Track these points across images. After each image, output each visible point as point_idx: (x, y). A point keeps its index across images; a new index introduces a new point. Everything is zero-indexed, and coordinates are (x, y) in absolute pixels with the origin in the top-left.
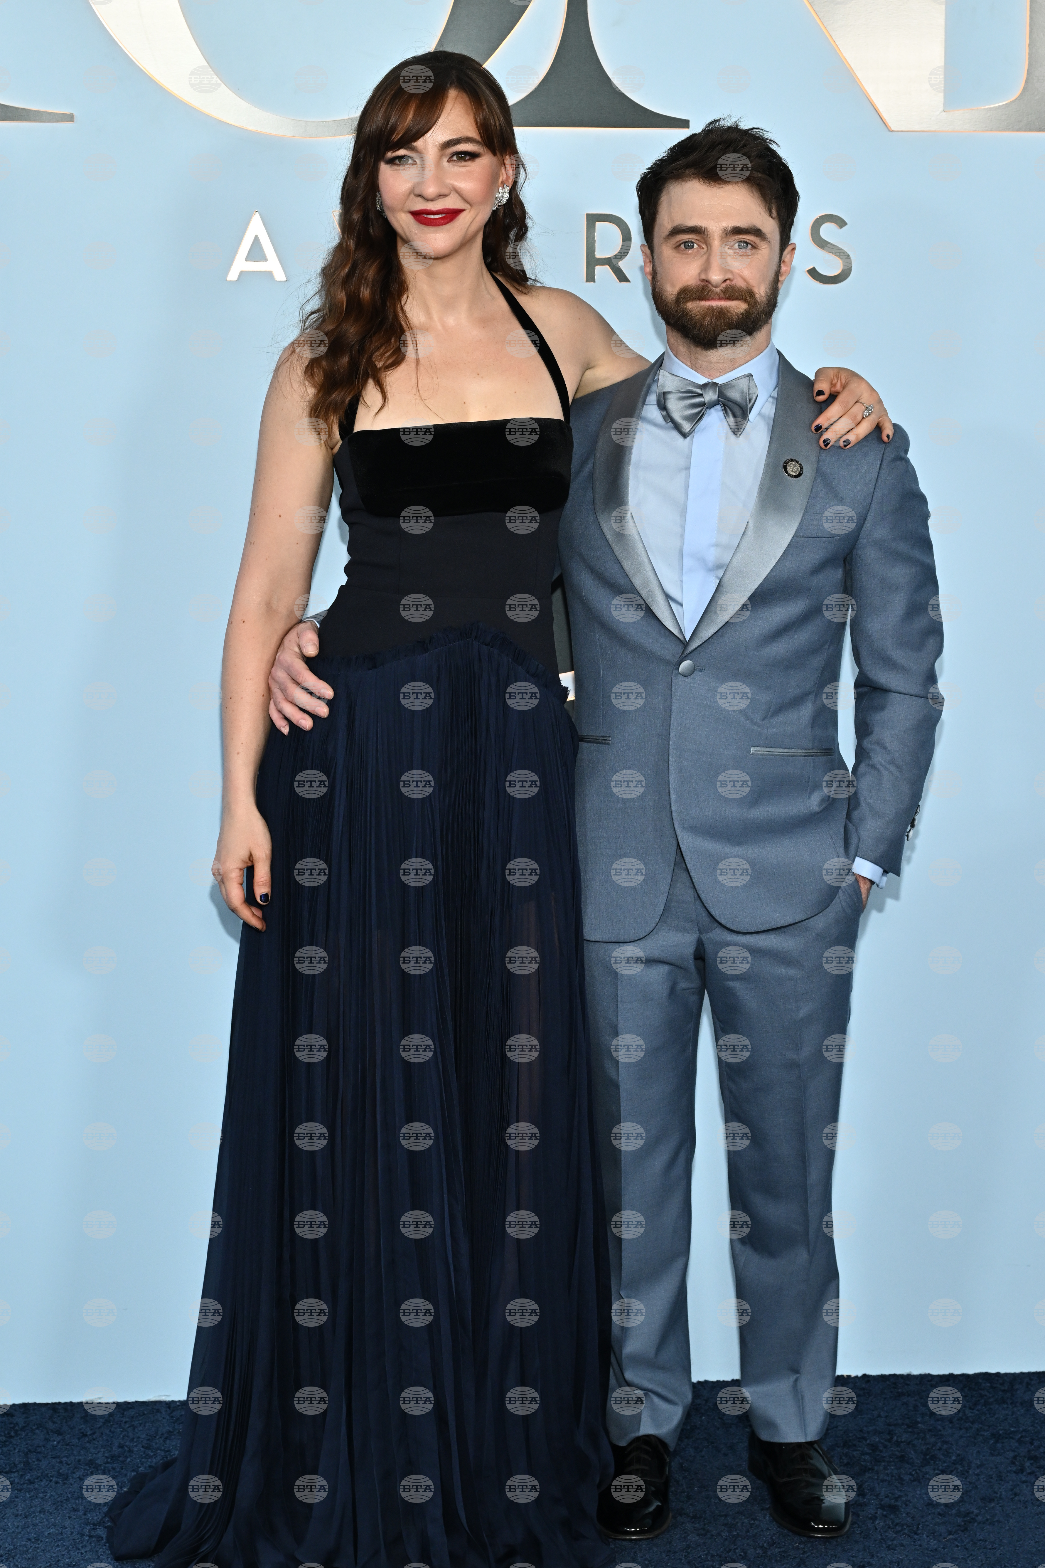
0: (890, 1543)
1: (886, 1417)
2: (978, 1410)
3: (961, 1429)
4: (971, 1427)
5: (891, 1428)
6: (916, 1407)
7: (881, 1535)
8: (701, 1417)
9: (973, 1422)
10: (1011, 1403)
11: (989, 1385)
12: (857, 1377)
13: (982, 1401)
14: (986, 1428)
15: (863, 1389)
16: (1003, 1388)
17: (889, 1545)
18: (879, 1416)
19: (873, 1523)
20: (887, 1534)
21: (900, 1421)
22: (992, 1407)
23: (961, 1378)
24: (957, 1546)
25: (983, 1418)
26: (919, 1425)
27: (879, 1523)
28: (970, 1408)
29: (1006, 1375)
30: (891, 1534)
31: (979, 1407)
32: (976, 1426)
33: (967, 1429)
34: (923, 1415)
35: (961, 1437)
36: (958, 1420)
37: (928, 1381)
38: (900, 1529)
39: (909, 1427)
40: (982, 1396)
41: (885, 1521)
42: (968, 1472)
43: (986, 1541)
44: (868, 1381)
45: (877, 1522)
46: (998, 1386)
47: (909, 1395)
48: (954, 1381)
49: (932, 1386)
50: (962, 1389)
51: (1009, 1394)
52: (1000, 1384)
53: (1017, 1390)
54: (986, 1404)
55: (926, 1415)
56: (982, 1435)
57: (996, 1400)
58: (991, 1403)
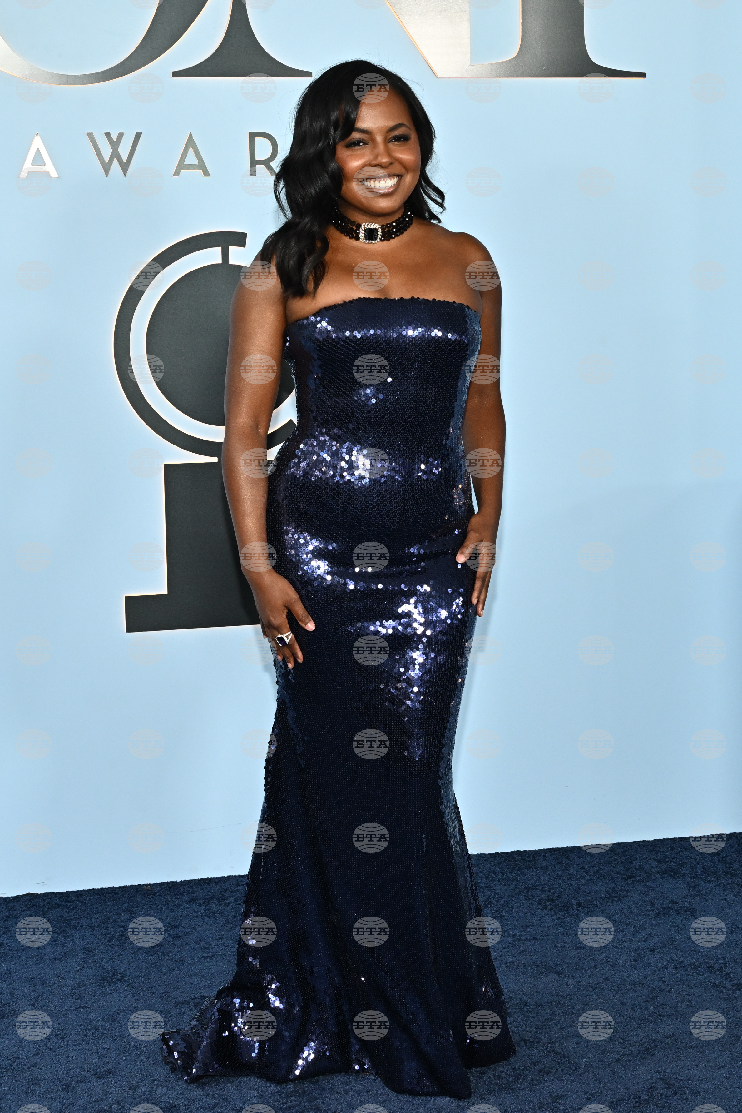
9: (513, 881)
10: (535, 868)
11: (520, 858)
13: (517, 868)
14: (521, 884)
16: (529, 859)
22: (523, 871)
23: (503, 855)
25: (519, 878)
28: (510, 873)
29: (530, 851)
31: (515, 872)
32: (514, 883)
34: (482, 878)
35: (506, 890)
36: (503, 880)
40: (516, 865)
42: (512, 911)
43: (526, 951)
48: (499, 857)
49: (485, 860)
50: (504, 861)
51: (533, 863)
52: (527, 857)
53: (538, 860)
54: (519, 869)
55: (484, 878)
56: (518, 888)
57: (525, 867)
58: (523, 869)
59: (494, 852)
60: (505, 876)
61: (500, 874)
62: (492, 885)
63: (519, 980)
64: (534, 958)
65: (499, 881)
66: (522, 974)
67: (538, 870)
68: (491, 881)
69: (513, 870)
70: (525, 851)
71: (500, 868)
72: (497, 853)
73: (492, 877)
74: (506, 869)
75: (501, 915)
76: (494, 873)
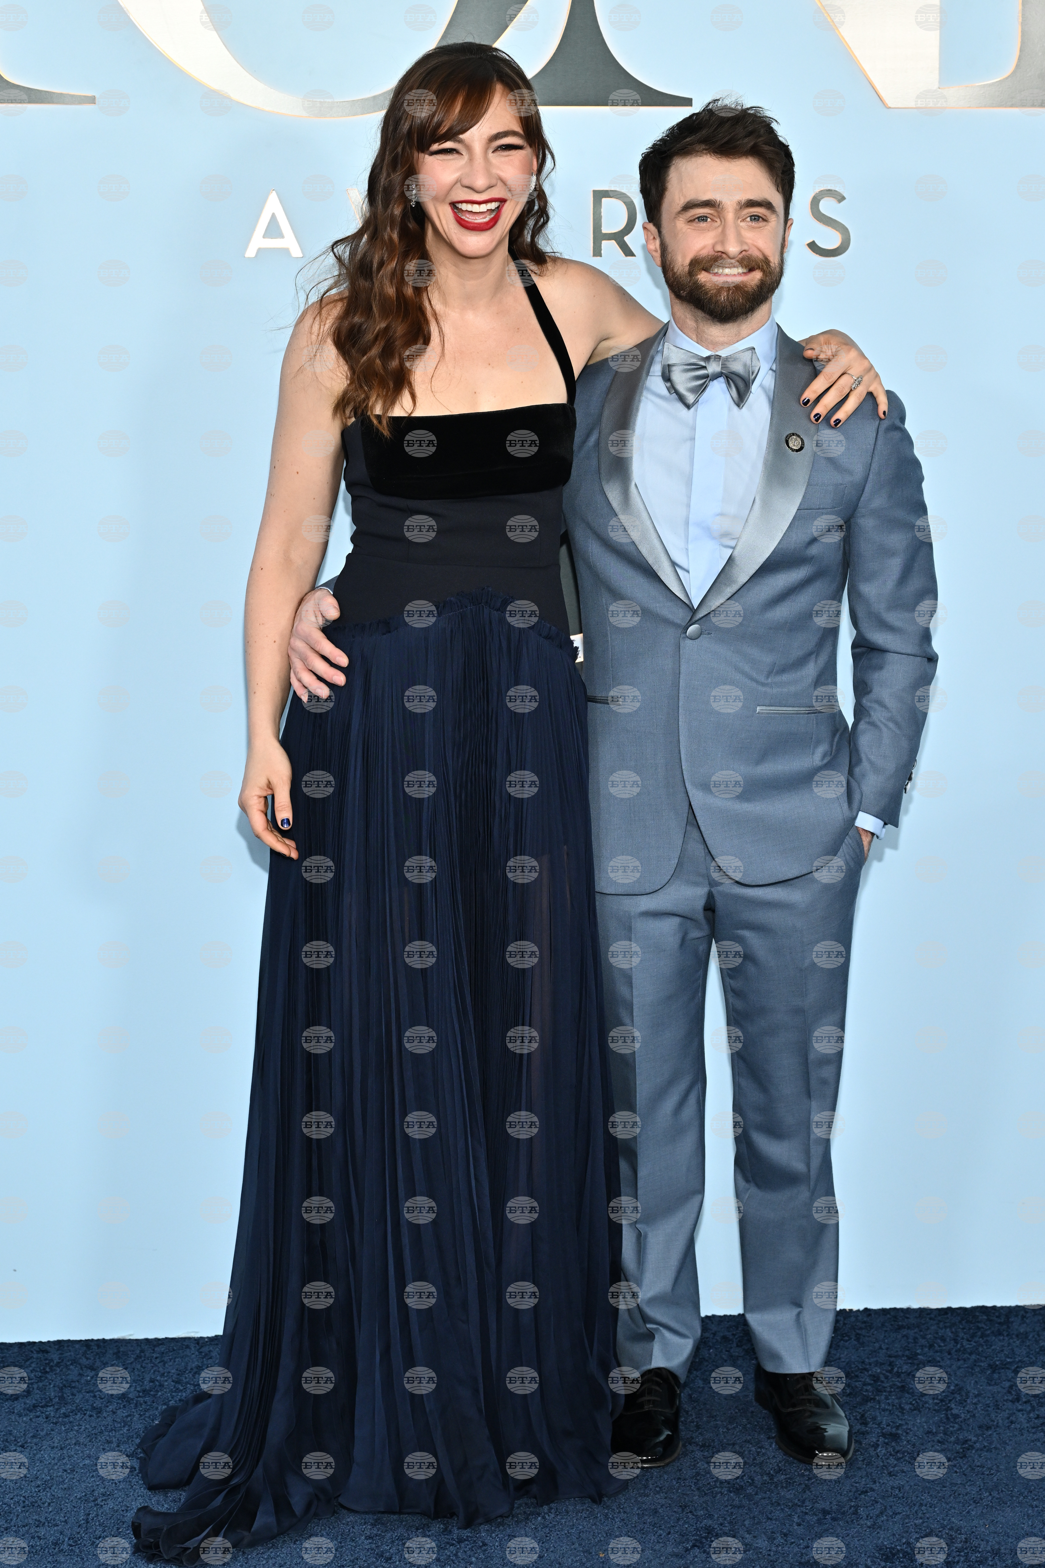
0: (892, 1470)
1: (887, 1349)
2: (975, 1342)
3: (959, 1360)
4: (969, 1359)
5: (892, 1359)
6: (915, 1339)
7: (883, 1462)
8: (709, 1350)
9: (971, 1354)
10: (1008, 1335)
11: (985, 1317)
12: (858, 1311)
13: (979, 1333)
14: (983, 1359)
15: (865, 1322)
16: (999, 1321)
17: (891, 1472)
18: (881, 1348)
19: (875, 1450)
20: (888, 1461)
21: (900, 1353)
22: (989, 1339)
23: (959, 1311)
24: (956, 1472)
25: (980, 1349)
26: (919, 1357)
27: (881, 1451)
28: (968, 1340)
29: (1002, 1308)
30: (892, 1461)
31: (976, 1339)
32: (973, 1357)
33: (964, 1360)
34: (922, 1347)
35: (959, 1368)
36: (956, 1351)
37: (928, 1314)
38: (901, 1456)
39: (909, 1358)
40: (978, 1328)
41: (886, 1449)
42: (966, 1401)
43: (984, 1467)
44: (870, 1315)
45: (879, 1449)
46: (995, 1318)
47: (909, 1328)
48: (952, 1315)
49: (931, 1319)
50: (960, 1322)
51: (1005, 1327)
52: (997, 1317)
53: (1012, 1322)
54: (982, 1337)
55: (926, 1346)
56: (979, 1366)
57: (993, 1332)
58: (988, 1335)
59: (945, 1306)
60: (959, 1346)
61: (952, 1342)
62: (938, 1359)
63: (968, 1512)
64: (995, 1479)
65: (949, 1354)
66: (974, 1502)
67: (1012, 1338)
68: (937, 1352)
69: (973, 1336)
70: (994, 1308)
71: (952, 1332)
72: (949, 1309)
73: (940, 1346)
74: (961, 1335)
75: (949, 1407)
76: (943, 1339)
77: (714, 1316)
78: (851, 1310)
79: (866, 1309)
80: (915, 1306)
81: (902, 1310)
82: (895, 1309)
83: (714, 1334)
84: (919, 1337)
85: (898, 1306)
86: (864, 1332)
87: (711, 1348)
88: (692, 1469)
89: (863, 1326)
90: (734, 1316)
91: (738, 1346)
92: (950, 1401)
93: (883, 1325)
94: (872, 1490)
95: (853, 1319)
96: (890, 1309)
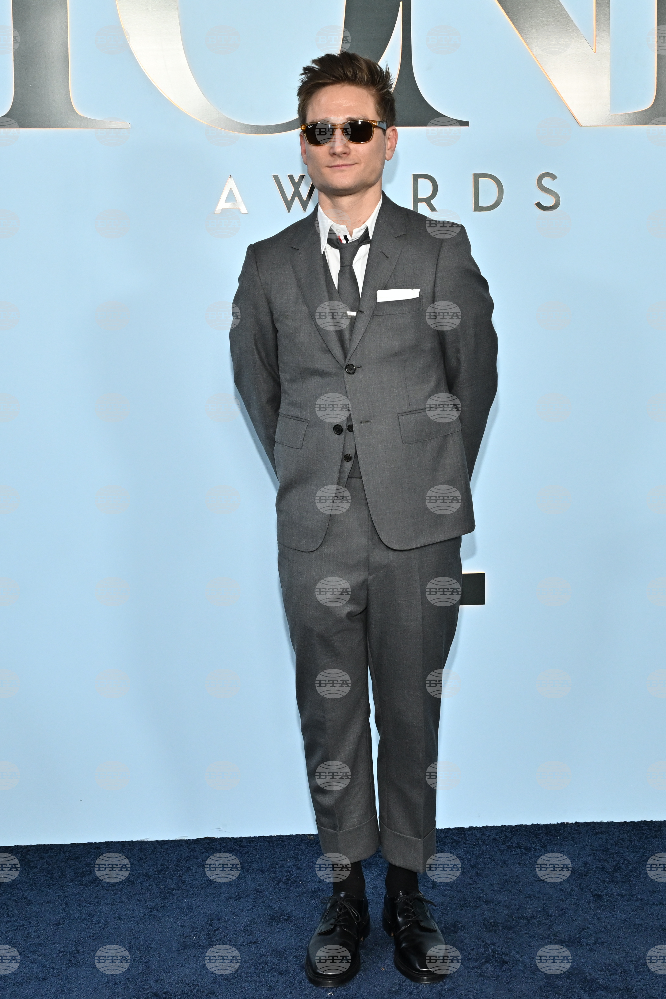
0: (599, 916)
1: (591, 846)
2: (642, 842)
3: (633, 852)
4: (639, 852)
5: (594, 852)
6: (607, 840)
7: (594, 912)
8: (486, 846)
9: (640, 849)
10: (661, 838)
11: (647, 827)
12: (572, 823)
13: (644, 837)
14: (648, 852)
15: (576, 830)
16: (655, 829)
17: (599, 918)
18: (587, 845)
19: (588, 905)
20: (597, 911)
21: (599, 848)
22: (650, 840)
23: (631, 824)
24: (637, 918)
25: (646, 846)
26: (610, 850)
27: (593, 906)
28: (638, 841)
29: (656, 822)
30: (599, 911)
31: (643, 840)
32: (642, 850)
33: (637, 853)
34: (611, 844)
35: (634, 857)
36: (631, 847)
37: (612, 826)
38: (604, 908)
39: (604, 851)
40: (643, 834)
41: (595, 904)
42: (640, 876)
43: (653, 915)
44: (579, 826)
45: (591, 904)
46: (652, 828)
47: (602, 833)
48: (627, 826)
49: (615, 828)
50: (632, 830)
51: (659, 833)
52: (653, 827)
53: (663, 830)
54: (646, 838)
55: (613, 844)
56: (645, 856)
57: (652, 836)
58: (649, 838)
59: (622, 821)
60: (633, 844)
61: (629, 842)
62: (621, 851)
63: (647, 941)
64: (661, 922)
65: (628, 848)
66: (650, 936)
67: (664, 840)
68: (620, 847)
69: (641, 838)
70: (651, 822)
71: (628, 836)
72: (625, 822)
73: (621, 844)
74: (633, 837)
75: (630, 880)
76: (623, 840)
77: (487, 826)
78: (567, 823)
79: (576, 822)
80: (605, 821)
81: (597, 823)
82: (593, 822)
83: (489, 837)
84: (608, 839)
85: (595, 821)
86: (576, 836)
87: (487, 845)
88: (482, 916)
89: (575, 832)
90: (499, 826)
91: (503, 844)
92: (631, 876)
93: (587, 832)
94: (588, 928)
95: (569, 828)
96: (590, 822)
